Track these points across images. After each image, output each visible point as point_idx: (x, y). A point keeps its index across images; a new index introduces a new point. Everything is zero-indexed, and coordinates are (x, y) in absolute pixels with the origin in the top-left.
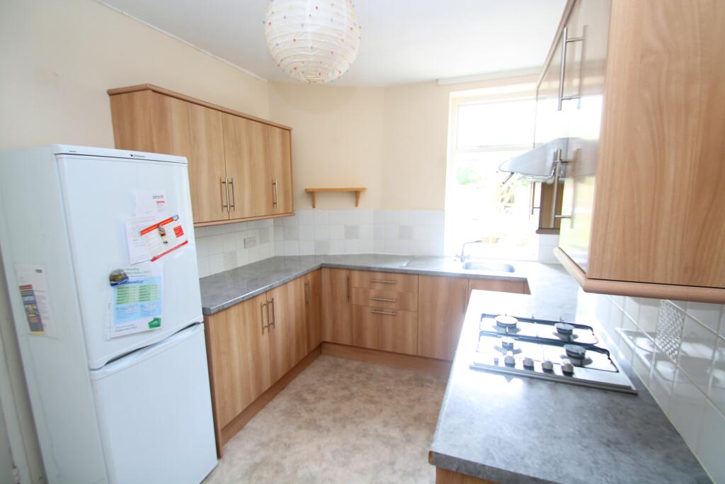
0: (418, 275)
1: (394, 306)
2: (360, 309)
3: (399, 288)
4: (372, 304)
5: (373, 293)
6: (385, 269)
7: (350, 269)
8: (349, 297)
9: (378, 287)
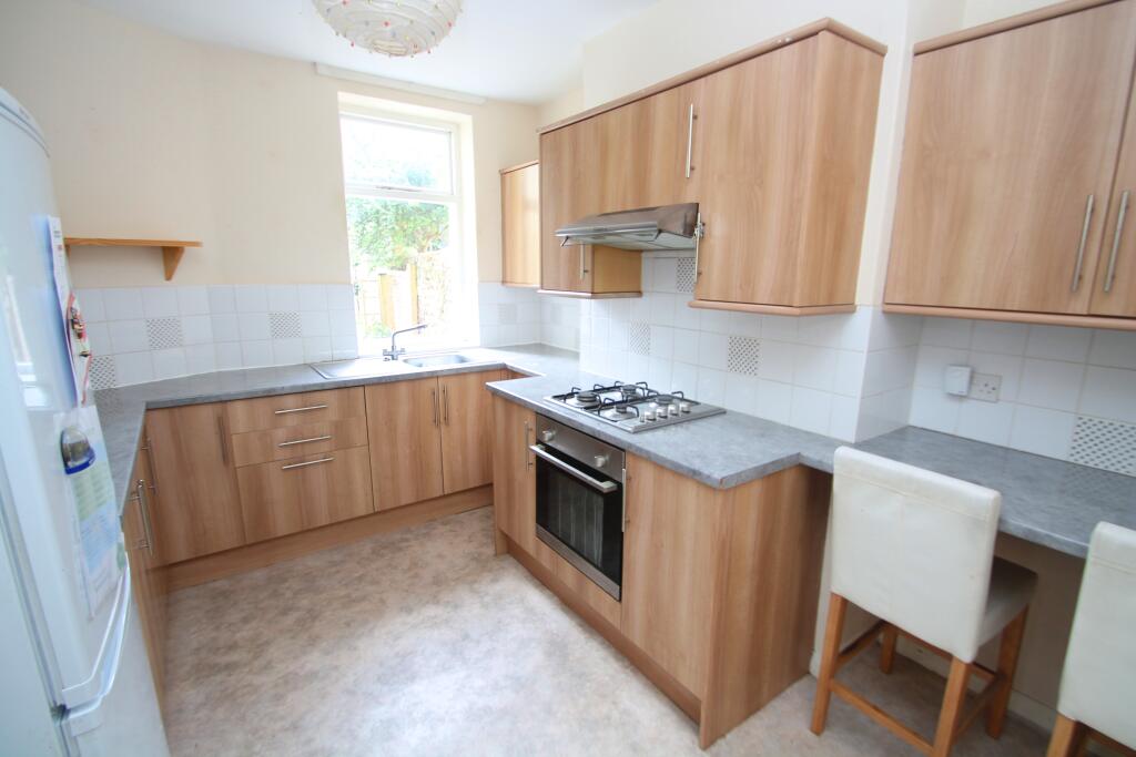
0: (363, 386)
1: (325, 447)
2: (256, 473)
3: (332, 415)
4: (280, 455)
5: (280, 434)
6: (304, 386)
7: (223, 402)
8: (226, 456)
9: (291, 422)
